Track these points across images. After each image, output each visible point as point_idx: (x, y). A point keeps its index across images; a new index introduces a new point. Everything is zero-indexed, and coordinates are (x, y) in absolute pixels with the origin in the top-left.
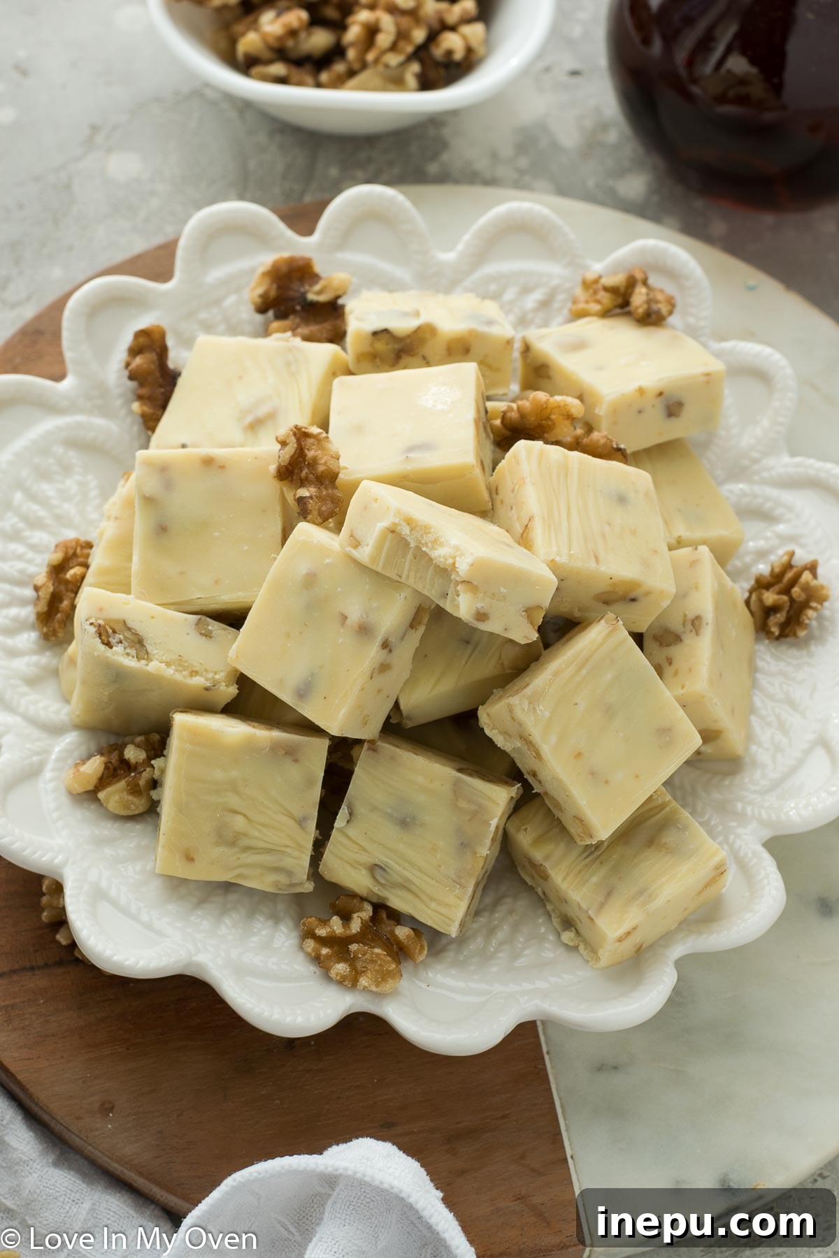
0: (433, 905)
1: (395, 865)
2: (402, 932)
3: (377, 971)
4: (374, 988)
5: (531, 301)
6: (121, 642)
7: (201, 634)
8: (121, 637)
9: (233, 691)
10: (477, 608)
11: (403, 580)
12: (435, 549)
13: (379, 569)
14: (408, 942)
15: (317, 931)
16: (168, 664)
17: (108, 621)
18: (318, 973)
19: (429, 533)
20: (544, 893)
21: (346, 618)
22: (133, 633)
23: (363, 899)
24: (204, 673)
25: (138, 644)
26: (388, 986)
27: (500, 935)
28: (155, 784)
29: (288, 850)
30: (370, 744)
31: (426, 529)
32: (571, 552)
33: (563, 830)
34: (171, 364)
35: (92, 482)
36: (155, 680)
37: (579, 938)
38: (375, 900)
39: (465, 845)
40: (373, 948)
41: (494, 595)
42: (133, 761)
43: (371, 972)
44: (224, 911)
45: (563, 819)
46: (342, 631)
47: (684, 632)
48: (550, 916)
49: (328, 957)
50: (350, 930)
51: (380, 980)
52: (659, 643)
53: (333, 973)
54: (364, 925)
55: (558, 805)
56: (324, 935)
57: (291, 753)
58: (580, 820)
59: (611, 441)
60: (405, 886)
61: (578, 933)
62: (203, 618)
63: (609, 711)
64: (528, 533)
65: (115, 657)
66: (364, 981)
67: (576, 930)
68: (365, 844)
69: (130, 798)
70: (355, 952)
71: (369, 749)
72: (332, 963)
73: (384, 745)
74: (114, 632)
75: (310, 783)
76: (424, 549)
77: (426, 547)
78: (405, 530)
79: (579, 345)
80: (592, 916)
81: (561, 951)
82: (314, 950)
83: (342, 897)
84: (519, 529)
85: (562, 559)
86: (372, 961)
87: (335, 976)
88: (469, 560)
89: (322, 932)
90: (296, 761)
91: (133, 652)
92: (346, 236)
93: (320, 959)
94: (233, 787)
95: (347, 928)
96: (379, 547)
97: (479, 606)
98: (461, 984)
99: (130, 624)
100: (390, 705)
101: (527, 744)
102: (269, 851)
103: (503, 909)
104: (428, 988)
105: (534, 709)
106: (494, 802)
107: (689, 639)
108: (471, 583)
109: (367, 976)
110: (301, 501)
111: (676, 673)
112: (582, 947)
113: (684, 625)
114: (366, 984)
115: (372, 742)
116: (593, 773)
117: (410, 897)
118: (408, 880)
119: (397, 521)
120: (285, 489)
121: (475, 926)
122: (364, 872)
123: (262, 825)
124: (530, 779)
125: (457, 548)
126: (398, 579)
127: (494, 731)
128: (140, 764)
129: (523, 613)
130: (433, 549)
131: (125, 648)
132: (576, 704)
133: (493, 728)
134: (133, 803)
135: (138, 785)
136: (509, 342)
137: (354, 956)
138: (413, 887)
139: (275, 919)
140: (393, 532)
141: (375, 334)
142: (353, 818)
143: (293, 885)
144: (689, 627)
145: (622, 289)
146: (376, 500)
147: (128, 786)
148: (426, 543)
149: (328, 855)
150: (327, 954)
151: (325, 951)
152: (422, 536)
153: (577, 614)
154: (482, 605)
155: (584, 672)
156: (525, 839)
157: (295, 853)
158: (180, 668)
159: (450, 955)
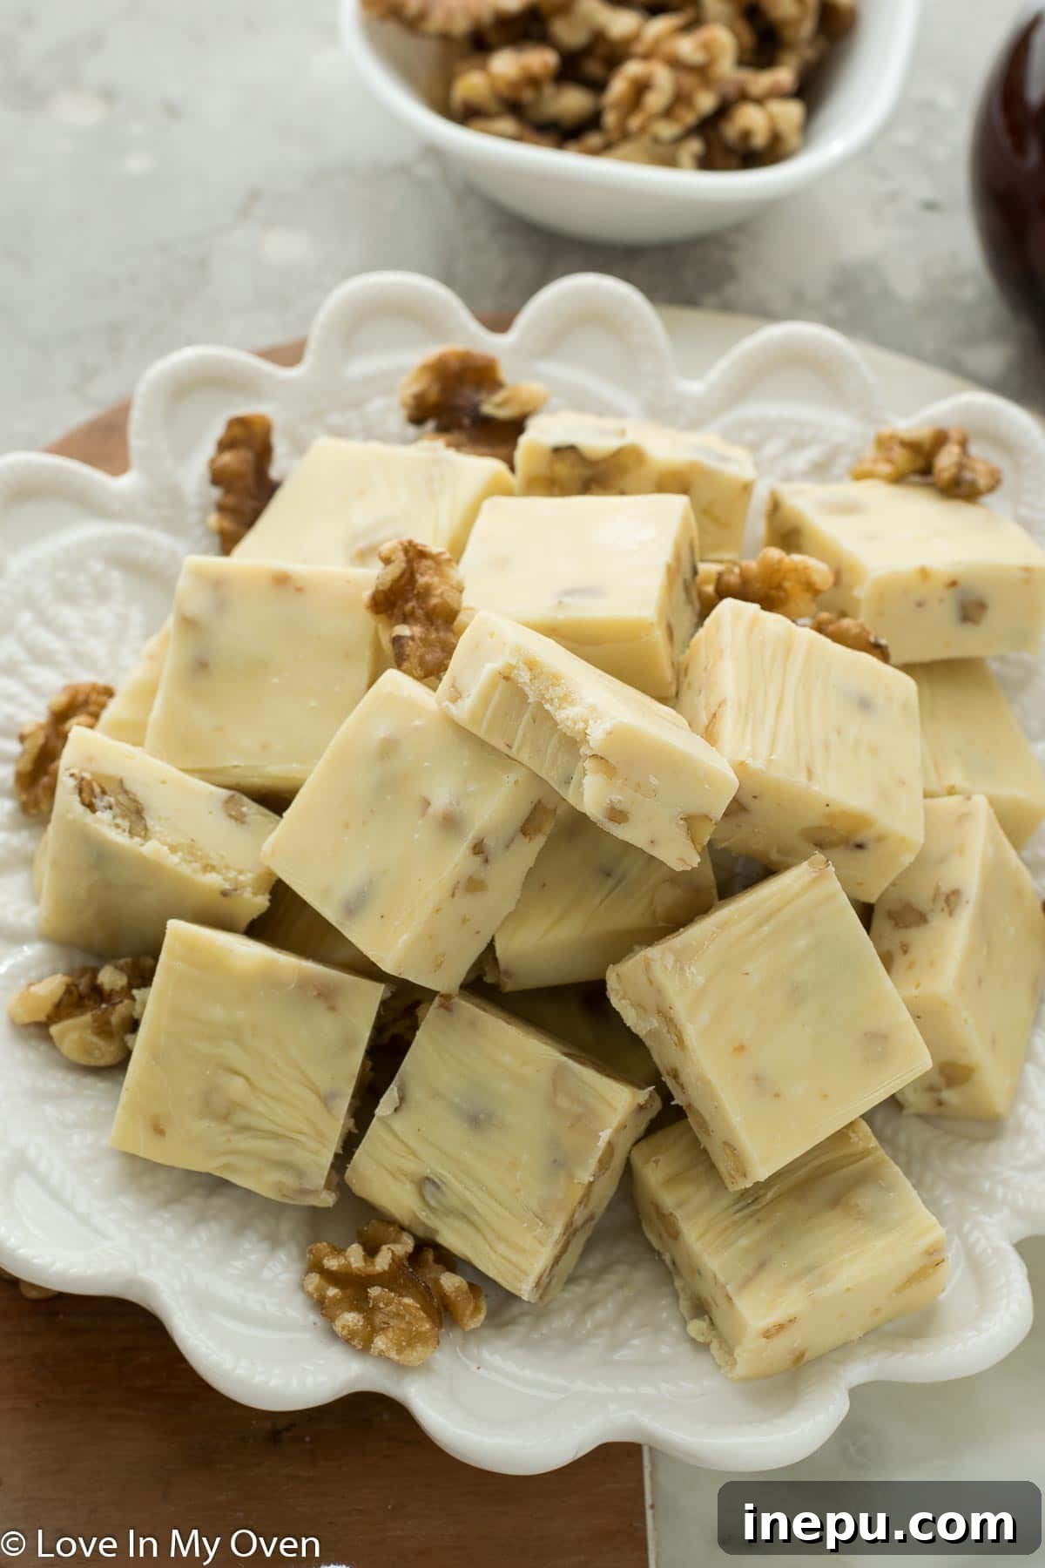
0: (501, 1248)
1: (453, 1181)
2: (450, 1282)
3: (404, 1330)
4: (393, 1355)
5: (801, 461)
6: (110, 808)
7: (230, 816)
8: (112, 800)
9: (262, 902)
10: (611, 801)
11: (513, 753)
12: (565, 708)
13: (481, 734)
14: (456, 1297)
15: (325, 1261)
16: (173, 849)
17: (97, 777)
18: (319, 1325)
19: (559, 685)
20: (674, 1263)
21: (429, 804)
22: (130, 799)
23: (403, 1228)
24: (224, 871)
25: (135, 814)
26: (415, 1356)
27: (600, 1314)
28: (133, 1025)
29: (302, 1138)
30: (442, 999)
31: (555, 679)
32: (772, 757)
33: (712, 1169)
34: (274, 473)
35: (136, 616)
36: (152, 869)
37: (713, 1333)
38: (420, 1232)
39: (559, 1164)
40: (403, 1296)
41: (639, 785)
42: (107, 987)
43: (394, 1331)
44: (201, 1219)
45: (709, 1149)
46: (420, 822)
47: (932, 911)
48: (677, 1297)
49: (334, 1299)
50: (374, 1266)
51: (404, 1344)
52: (893, 923)
53: (338, 1326)
54: (396, 1261)
55: (704, 1125)
56: (335, 1268)
57: (327, 996)
58: (730, 1147)
59: (868, 633)
60: (464, 1215)
61: (712, 1323)
62: (238, 795)
63: (797, 995)
64: (715, 723)
65: (98, 826)
66: (380, 1343)
67: (711, 1319)
68: (414, 1145)
69: (95, 1039)
70: (375, 1299)
71: (441, 1006)
72: (338, 1312)
73: (463, 1003)
74: (104, 792)
75: (348, 1043)
76: (547, 706)
77: (551, 705)
78: (524, 676)
79: (850, 509)
80: (731, 1294)
81: (685, 1349)
82: (317, 1289)
83: (374, 1221)
84: (704, 718)
85: (757, 764)
86: (398, 1315)
87: (340, 1329)
88: (608, 726)
89: (332, 1263)
90: (332, 1008)
91: (125, 824)
92: (554, 342)
93: (324, 1302)
94: (236, 1034)
95: (369, 1264)
96: (485, 700)
97: (617, 797)
98: (527, 1373)
99: (129, 785)
100: (481, 946)
101: (666, 1021)
102: (275, 1136)
103: (612, 1279)
104: (478, 1371)
105: (682, 969)
106: (610, 1105)
107: (938, 921)
108: (607, 761)
109: (387, 1337)
110: (397, 641)
111: (911, 966)
112: (714, 1345)
113: (934, 900)
114: (383, 1347)
115: (447, 997)
116: (757, 1078)
117: (469, 1230)
118: (469, 1206)
119: (513, 662)
120: (380, 626)
121: (567, 1295)
122: (409, 1187)
123: (269, 1095)
124: (670, 1084)
125: (593, 708)
126: (506, 750)
127: (623, 1002)
128: (117, 992)
129: (682, 822)
130: (560, 707)
131: (115, 817)
132: (747, 974)
133: (624, 997)
134: (99, 1049)
135: (108, 1023)
136: (747, 488)
137: (373, 1306)
138: (475, 1218)
139: (274, 1242)
140: (507, 678)
141: (558, 450)
142: (403, 1105)
143: (303, 1192)
144: (942, 904)
145: (927, 447)
146: (492, 635)
147: (94, 1021)
148: (552, 699)
149: (359, 1155)
150: (334, 1296)
151: (332, 1292)
152: (547, 689)
153: (774, 856)
154: (619, 797)
155: (766, 929)
156: (654, 1174)
157: (312, 1145)
158: (189, 858)
159: (519, 1330)
